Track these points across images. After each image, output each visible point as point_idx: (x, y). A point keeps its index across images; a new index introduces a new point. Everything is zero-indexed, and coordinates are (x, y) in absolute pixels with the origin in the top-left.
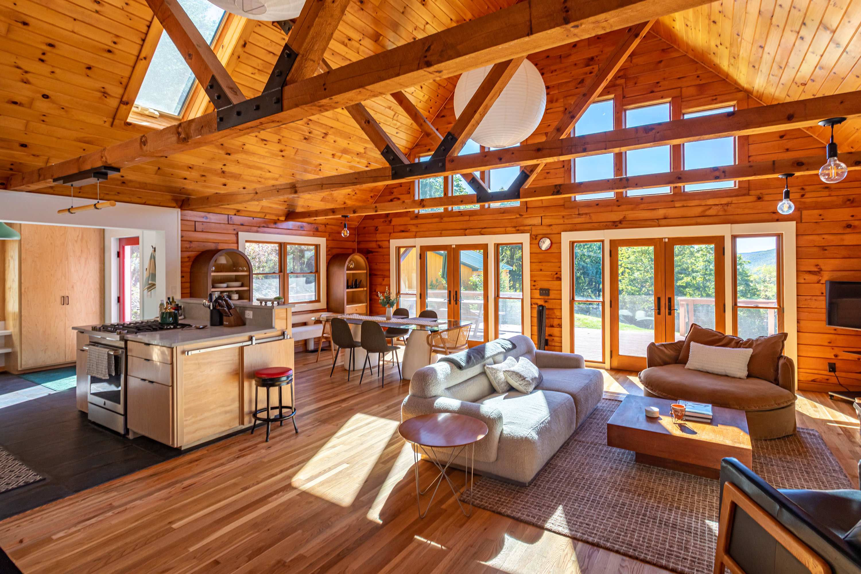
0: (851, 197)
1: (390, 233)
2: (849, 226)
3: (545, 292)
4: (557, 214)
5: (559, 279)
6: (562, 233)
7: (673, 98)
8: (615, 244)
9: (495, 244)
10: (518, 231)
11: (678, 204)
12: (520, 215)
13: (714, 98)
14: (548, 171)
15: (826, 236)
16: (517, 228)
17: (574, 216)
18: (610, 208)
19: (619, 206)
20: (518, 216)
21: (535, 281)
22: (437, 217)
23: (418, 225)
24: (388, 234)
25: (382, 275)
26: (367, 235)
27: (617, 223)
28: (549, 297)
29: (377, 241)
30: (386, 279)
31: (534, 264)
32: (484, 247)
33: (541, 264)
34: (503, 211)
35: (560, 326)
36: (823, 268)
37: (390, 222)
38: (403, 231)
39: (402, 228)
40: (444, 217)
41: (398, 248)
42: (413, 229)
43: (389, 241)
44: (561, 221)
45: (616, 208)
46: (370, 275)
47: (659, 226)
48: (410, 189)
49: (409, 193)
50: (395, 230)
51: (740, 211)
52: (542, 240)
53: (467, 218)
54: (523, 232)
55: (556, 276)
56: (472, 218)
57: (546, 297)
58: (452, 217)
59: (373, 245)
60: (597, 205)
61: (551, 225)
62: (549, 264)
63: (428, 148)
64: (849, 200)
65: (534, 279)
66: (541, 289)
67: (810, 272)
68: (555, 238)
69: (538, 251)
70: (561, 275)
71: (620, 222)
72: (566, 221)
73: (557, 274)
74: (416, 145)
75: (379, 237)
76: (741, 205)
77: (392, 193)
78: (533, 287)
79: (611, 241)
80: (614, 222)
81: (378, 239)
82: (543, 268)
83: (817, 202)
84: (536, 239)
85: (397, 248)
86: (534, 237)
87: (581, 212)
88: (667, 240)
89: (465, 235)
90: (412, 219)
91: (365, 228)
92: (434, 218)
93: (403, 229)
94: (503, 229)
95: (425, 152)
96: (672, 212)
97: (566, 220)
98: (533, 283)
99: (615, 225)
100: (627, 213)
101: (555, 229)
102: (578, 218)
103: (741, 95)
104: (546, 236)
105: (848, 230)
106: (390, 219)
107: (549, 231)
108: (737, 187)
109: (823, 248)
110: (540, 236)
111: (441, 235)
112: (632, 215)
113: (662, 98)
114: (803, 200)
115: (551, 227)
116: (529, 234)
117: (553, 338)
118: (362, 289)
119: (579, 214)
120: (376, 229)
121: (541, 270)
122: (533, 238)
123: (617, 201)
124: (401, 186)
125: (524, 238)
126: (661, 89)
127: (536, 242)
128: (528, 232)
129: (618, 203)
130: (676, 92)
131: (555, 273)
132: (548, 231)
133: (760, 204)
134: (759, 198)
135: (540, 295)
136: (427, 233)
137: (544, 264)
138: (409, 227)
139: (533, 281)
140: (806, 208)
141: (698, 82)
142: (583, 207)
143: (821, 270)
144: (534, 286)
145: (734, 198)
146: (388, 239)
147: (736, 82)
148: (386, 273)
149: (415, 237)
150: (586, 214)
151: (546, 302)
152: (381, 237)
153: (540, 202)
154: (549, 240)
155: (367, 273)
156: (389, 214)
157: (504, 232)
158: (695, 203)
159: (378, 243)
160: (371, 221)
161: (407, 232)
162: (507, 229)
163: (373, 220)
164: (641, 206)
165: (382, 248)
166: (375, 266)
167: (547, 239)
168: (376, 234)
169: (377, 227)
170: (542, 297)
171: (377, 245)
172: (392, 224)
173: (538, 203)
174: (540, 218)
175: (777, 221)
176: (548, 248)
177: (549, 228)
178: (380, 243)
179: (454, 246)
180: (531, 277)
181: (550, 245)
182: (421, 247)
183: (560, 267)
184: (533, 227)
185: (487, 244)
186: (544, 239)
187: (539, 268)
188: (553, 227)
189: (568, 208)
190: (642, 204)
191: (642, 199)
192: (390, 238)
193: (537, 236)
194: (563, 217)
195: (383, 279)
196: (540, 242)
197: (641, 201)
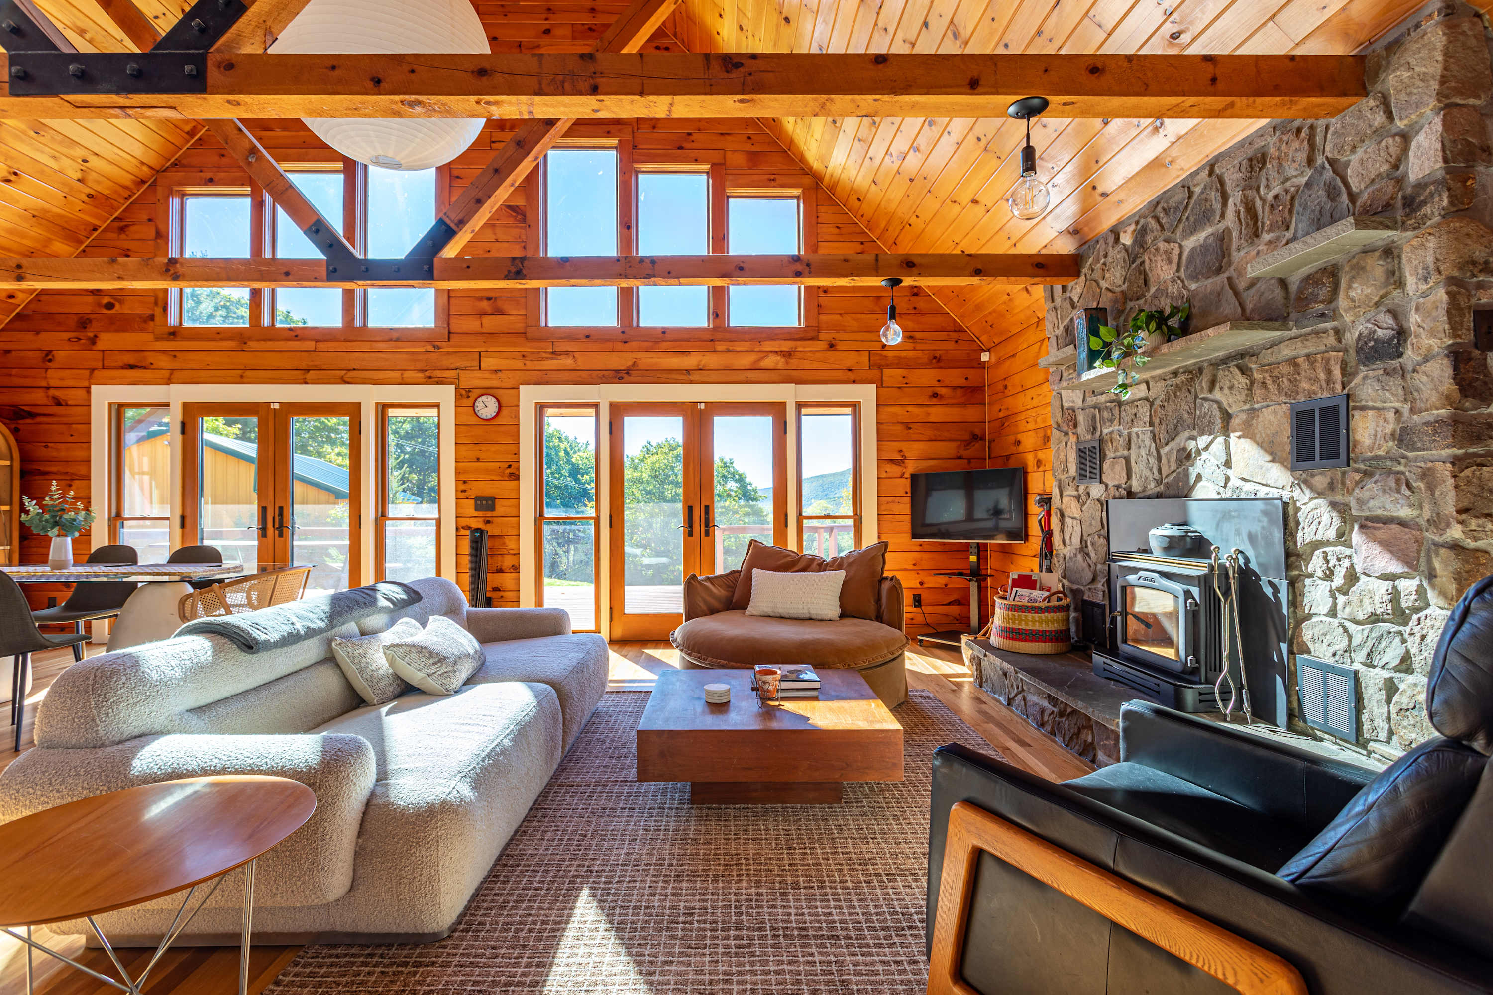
0: (937, 354)
1: (94, 369)
2: (935, 395)
3: (486, 503)
4: (512, 349)
5: (515, 477)
6: (521, 387)
7: (713, 165)
8: (618, 411)
9: (377, 404)
10: (430, 380)
11: (720, 347)
12: (433, 346)
13: (772, 177)
15: (910, 409)
16: (427, 373)
17: (544, 355)
18: (609, 345)
19: (626, 342)
20: (430, 348)
21: (465, 482)
22: (231, 339)
23: (179, 355)
24: (87, 372)
25: (65, 473)
26: (14, 371)
27: (623, 374)
28: (494, 514)
29: (48, 388)
30: (76, 484)
31: (462, 448)
32: (353, 411)
33: (477, 447)
34: (396, 336)
35: (516, 568)
36: (907, 455)
37: (93, 341)
38: (132, 367)
39: (130, 359)
40: (250, 339)
41: (118, 410)
42: (164, 362)
43: (88, 390)
44: (519, 364)
45: (620, 346)
46: (23, 472)
47: (691, 382)
50: (107, 363)
51: (807, 365)
52: (480, 400)
53: (311, 345)
54: (440, 382)
55: (508, 471)
56: (322, 346)
57: (489, 514)
58: (270, 340)
59: (38, 397)
60: (588, 337)
61: (500, 371)
62: (493, 448)
63: (209, 175)
64: (935, 358)
65: (463, 477)
66: (477, 498)
67: (893, 461)
68: (506, 396)
69: (473, 420)
70: (518, 469)
71: (628, 371)
72: (530, 365)
73: (510, 466)
74: (174, 165)
75: (54, 377)
76: (809, 354)
78: (462, 493)
79: (612, 405)
80: (617, 371)
81: (52, 383)
82: (481, 455)
83: (900, 358)
84: (468, 397)
85: (114, 407)
86: (464, 392)
87: (557, 349)
88: (703, 407)
89: (306, 383)
90: (158, 339)
91: (7, 352)
92: (222, 339)
93: (132, 362)
94: (397, 374)
95: (199, 184)
96: (711, 360)
97: (528, 363)
98: (463, 487)
99: (620, 376)
100: (639, 355)
101: (506, 379)
102: (553, 359)
103: (807, 180)
104: (487, 391)
105: (935, 401)
106: (91, 335)
107: (495, 383)
108: (803, 325)
109: (907, 426)
110: (479, 392)
111: (241, 380)
112: (648, 360)
113: (696, 161)
114: (884, 353)
115: (500, 374)
116: (453, 386)
117: (502, 593)
119: (553, 353)
120: (48, 356)
121: (478, 459)
122: (460, 395)
123: (623, 332)
124: (127, 256)
125: (446, 394)
126: (694, 145)
127: (469, 402)
128: (451, 383)
129: (623, 337)
130: (717, 156)
131: (507, 465)
132: (491, 380)
133: (832, 355)
134: (832, 346)
135: (476, 510)
136: (202, 373)
137: (483, 447)
138: (151, 358)
139: (462, 481)
140: (888, 366)
141: (748, 147)
142: (562, 338)
143: (904, 457)
144: (463, 491)
145: (798, 343)
146: (86, 384)
147: (802, 159)
148: (83, 469)
149: (169, 381)
150: (567, 353)
151: (488, 522)
152: (62, 379)
153: (478, 323)
154: (494, 400)
155: (11, 466)
156: (90, 321)
157: (400, 380)
158: (745, 346)
159: (52, 392)
160: (29, 336)
161: (145, 368)
162: (407, 374)
163: (38, 333)
164: (664, 345)
165: (67, 405)
166: (42, 452)
167: (490, 397)
168: (47, 369)
169: (50, 352)
170: (480, 514)
171: (48, 396)
172: (100, 345)
173: (472, 325)
174: (477, 356)
175: (854, 382)
176: (493, 415)
177: (494, 377)
178: (59, 393)
179: (276, 406)
180: (458, 473)
181: (497, 410)
182: (185, 405)
183: (518, 453)
184: (460, 372)
185: (360, 404)
186: (484, 397)
187: (474, 455)
188: (502, 375)
189: (533, 339)
190: (665, 341)
191: (663, 333)
192: (90, 381)
193: (468, 391)
194: (524, 356)
195: (69, 482)
196: (477, 404)
197: (662, 336)
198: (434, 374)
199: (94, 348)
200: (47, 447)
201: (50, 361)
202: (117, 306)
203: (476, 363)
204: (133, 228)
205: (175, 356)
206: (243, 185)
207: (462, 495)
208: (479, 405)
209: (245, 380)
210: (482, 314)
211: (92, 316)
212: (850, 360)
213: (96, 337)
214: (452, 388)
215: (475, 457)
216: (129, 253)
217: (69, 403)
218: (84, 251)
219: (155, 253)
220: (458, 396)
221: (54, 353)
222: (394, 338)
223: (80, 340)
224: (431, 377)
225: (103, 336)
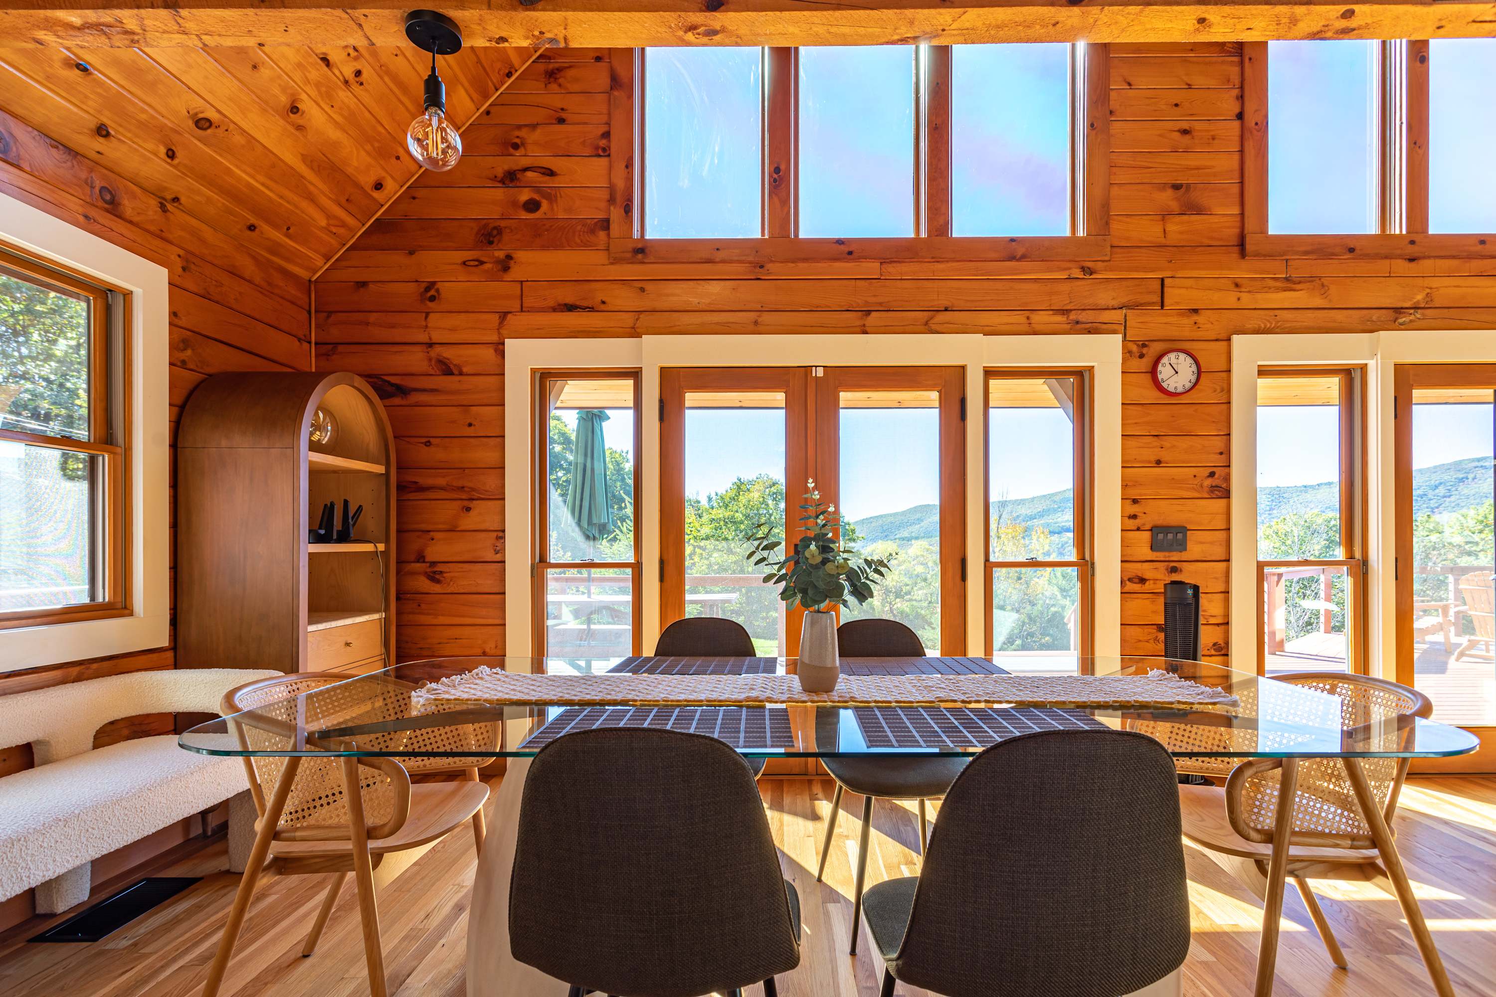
1: (504, 315)
3: (1170, 537)
4: (1217, 274)
5: (1223, 492)
6: (1235, 338)
8: (1404, 380)
9: (985, 369)
10: (1077, 327)
12: (1083, 269)
14: (1185, 125)
16: (1073, 316)
17: (1272, 283)
18: (1383, 265)
19: (1412, 260)
20: (1077, 273)
21: (1135, 501)
23: (649, 287)
24: (496, 317)
25: (462, 488)
26: (373, 317)
27: (1407, 315)
28: (1184, 556)
29: (430, 345)
30: (479, 507)
31: (1132, 443)
32: (946, 381)
33: (1158, 442)
34: (1020, 252)
35: (1221, 649)
37: (505, 265)
38: (570, 308)
39: (568, 295)
40: (771, 259)
42: (624, 298)
43: (499, 348)
44: (1229, 299)
45: (1400, 266)
46: (402, 488)
48: (606, 135)
49: (604, 152)
50: (528, 302)
52: (1165, 360)
53: (871, 268)
54: (1093, 330)
55: (1208, 482)
56: (892, 270)
57: (1175, 556)
58: (805, 260)
59: (413, 360)
60: (1352, 250)
61: (1196, 311)
62: (1184, 443)
65: (1134, 493)
66: (1155, 530)
68: (1210, 353)
69: (1154, 396)
70: (1227, 478)
71: (1417, 310)
72: (1247, 300)
73: (1212, 474)
75: (442, 326)
77: (516, 147)
78: (1131, 520)
79: (1391, 369)
80: (1398, 310)
81: (436, 337)
82: (1165, 455)
84: (1142, 356)
85: (538, 376)
86: (1134, 348)
87: (1293, 272)
89: (865, 332)
90: (616, 261)
91: (362, 285)
92: (722, 260)
93: (570, 300)
94: (1019, 318)
97: (1245, 297)
98: (1133, 510)
99: (1403, 317)
100: (1435, 283)
101: (1210, 325)
102: (1285, 290)
104: (1174, 345)
106: (501, 254)
107: (1187, 333)
110: (1157, 348)
111: (756, 328)
112: (1452, 290)
115: (1195, 318)
116: (1119, 337)
118: (368, 547)
119: (1287, 279)
120: (429, 292)
121: (1159, 462)
122: (1130, 352)
123: (1410, 243)
124: (561, 121)
125: (1104, 352)
127: (1144, 364)
128: (1114, 332)
129: (1410, 250)
131: (1207, 471)
132: (1183, 327)
135: (1154, 548)
137: (1167, 442)
138: (600, 293)
139: (1133, 500)
142: (1306, 253)
144: (1134, 517)
146: (494, 338)
148: (490, 482)
149: (634, 333)
150: (1311, 279)
151: (1173, 570)
152: (453, 330)
153: (1158, 229)
154: (1189, 360)
155: (387, 474)
156: (499, 231)
157: (1025, 328)
159: (438, 350)
160: (398, 258)
161: (592, 309)
162: (1036, 318)
163: (411, 253)
164: (1476, 265)
165: (461, 373)
166: (421, 453)
167: (1182, 356)
168: (427, 314)
169: (433, 284)
170: (1160, 555)
171: (430, 360)
172: (516, 272)
173: (1150, 231)
174: (1158, 285)
176: (1188, 385)
177: (1187, 321)
178: (448, 353)
179: (820, 373)
180: (1125, 486)
181: (1194, 378)
182: (665, 372)
183: (1226, 452)
184: (1130, 313)
185: (963, 368)
186: (1172, 355)
187: (1151, 454)
188: (1200, 319)
189: (1257, 255)
190: (1484, 257)
191: (1483, 242)
192: (504, 332)
193: (1144, 346)
194: (1237, 285)
195: (466, 503)
196: (1160, 368)
197: (1480, 247)
198: (1083, 317)
199: (508, 277)
200: (428, 444)
201: (432, 299)
202: (545, 204)
203: (1157, 298)
204: (571, 73)
205: (642, 290)
207: (1132, 524)
208: (1164, 372)
209: (761, 327)
210: (1165, 216)
211: (503, 224)
213: (509, 257)
214: (1117, 339)
215: (1153, 458)
216: (564, 115)
217: (465, 370)
218: (488, 113)
219: (609, 114)
220: (1127, 353)
221: (439, 285)
222: (1019, 254)
223: (482, 263)
224: (1077, 323)
225: (521, 256)
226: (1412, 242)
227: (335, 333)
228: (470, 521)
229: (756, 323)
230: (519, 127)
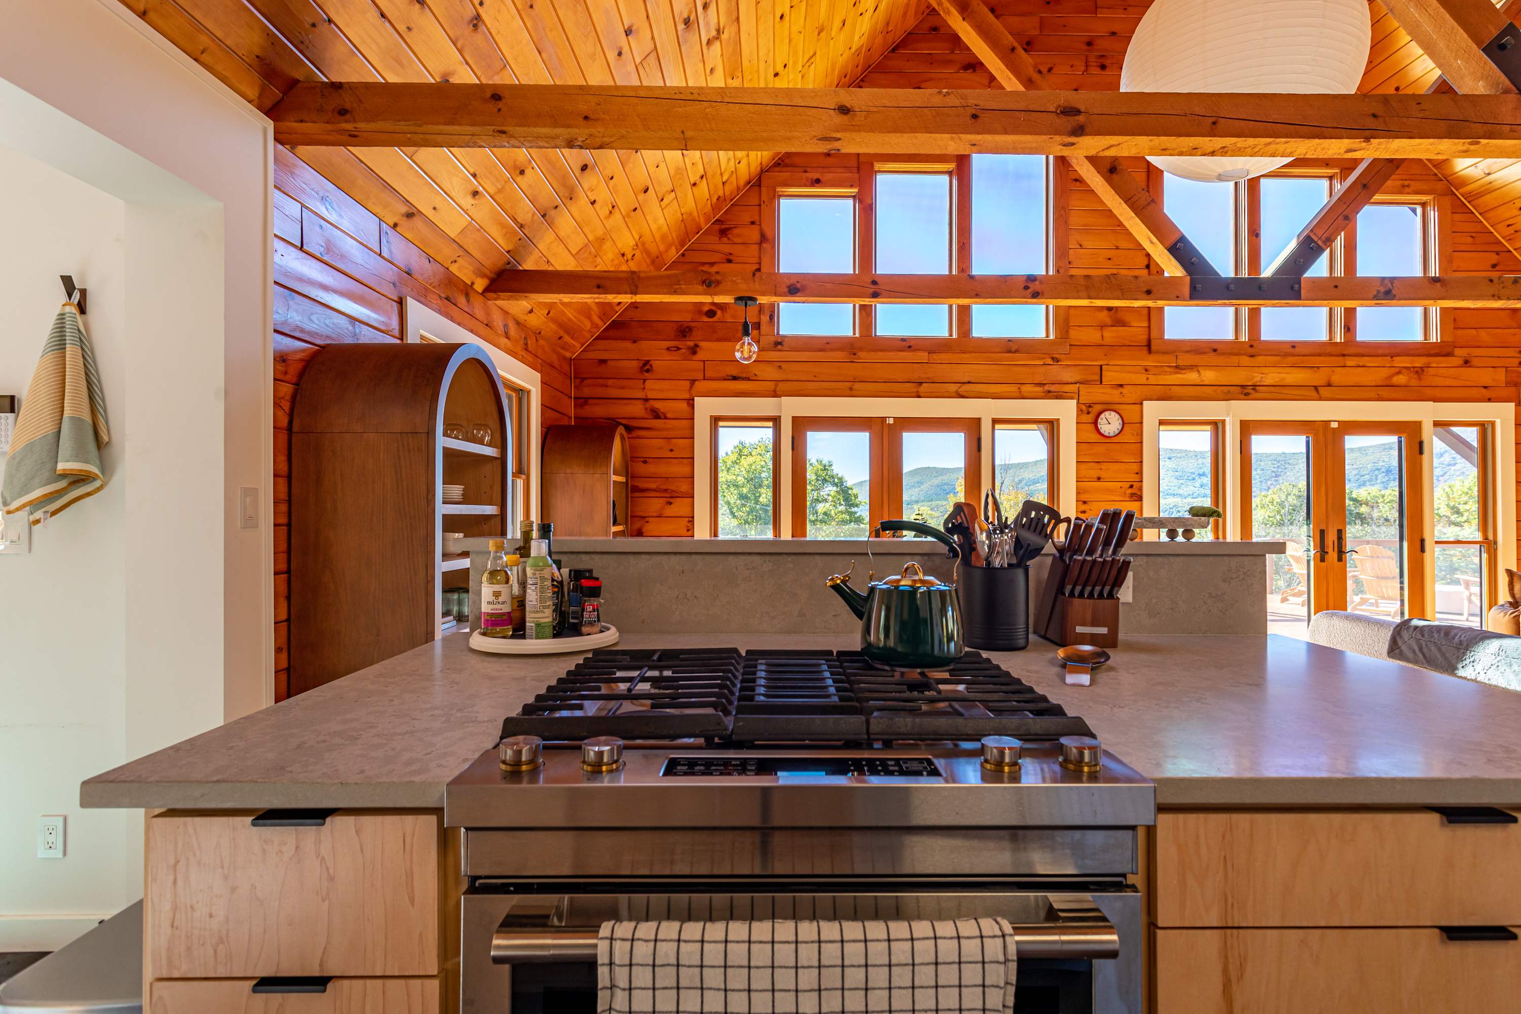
1: (693, 382)
4: (1134, 363)
5: (1138, 497)
6: (1145, 402)
8: (1246, 430)
9: (993, 420)
10: (1049, 395)
11: (1350, 362)
12: (1053, 358)
13: (1406, 183)
14: (1115, 272)
16: (1047, 388)
17: (1167, 369)
18: (1235, 359)
19: (1252, 356)
20: (1050, 361)
21: (1085, 502)
22: (841, 349)
23: (784, 365)
24: (687, 383)
25: (666, 490)
26: (610, 382)
27: (1249, 390)
29: (646, 400)
31: (1083, 466)
32: (969, 426)
33: (1098, 466)
34: (1014, 347)
37: (694, 350)
38: (735, 378)
39: (733, 370)
40: (861, 349)
42: (769, 373)
43: (691, 403)
44: (1142, 379)
45: (1245, 360)
47: (1320, 399)
48: (758, 271)
50: (708, 374)
51: (1439, 381)
52: (1102, 416)
53: (923, 356)
54: (1058, 397)
55: (1130, 491)
56: (936, 357)
58: (882, 350)
59: (637, 409)
60: (1215, 350)
61: (1121, 386)
62: (1114, 467)
63: (815, 176)
65: (1084, 497)
68: (1130, 412)
69: (1096, 438)
70: (1141, 489)
71: (1254, 388)
72: (1153, 379)
73: (1131, 486)
74: (777, 164)
75: (654, 388)
76: (1443, 371)
78: (1082, 514)
79: (1238, 423)
80: (1243, 387)
81: (651, 395)
82: (1102, 474)
84: (1088, 413)
85: (713, 419)
86: (1084, 408)
87: (1181, 363)
88: (1335, 425)
89: (919, 397)
90: (763, 349)
91: (603, 362)
92: (832, 350)
93: (735, 373)
94: (1013, 389)
95: (805, 186)
96: (1339, 376)
97: (1151, 377)
98: (1083, 507)
99: (1247, 392)
100: (1266, 371)
101: (1130, 394)
102: (1175, 373)
103: (1440, 186)
104: (1108, 407)
106: (691, 344)
107: (1117, 399)
108: (1436, 341)
110: (1098, 408)
111: (851, 393)
112: (1274, 375)
115: (1121, 390)
116: (1074, 402)
119: (1177, 367)
120: (646, 367)
121: (1099, 478)
122: (1081, 410)
124: (730, 261)
125: (1067, 410)
127: (1090, 418)
128: (1072, 398)
129: (1251, 351)
131: (1128, 485)
132: (1114, 395)
133: (1467, 372)
134: (1467, 363)
136: (811, 385)
137: (1104, 466)
138: (753, 369)
139: (1082, 502)
142: (1188, 352)
144: (1084, 512)
145: (1432, 359)
146: (687, 396)
148: (684, 486)
149: (775, 394)
150: (1191, 367)
152: (661, 391)
153: (1098, 335)
154: (1117, 416)
155: (625, 483)
156: (690, 329)
157: (1017, 395)
158: (1378, 361)
159: (652, 403)
160: (628, 345)
161: (748, 379)
162: (1026, 389)
163: (635, 342)
164: (1290, 359)
165: (666, 418)
166: (641, 469)
167: (1113, 413)
168: (645, 381)
169: (647, 362)
171: (646, 409)
172: (700, 355)
173: (1093, 336)
174: (1098, 369)
175: (1489, 400)
176: (1117, 432)
177: (1117, 392)
178: (658, 405)
179: (891, 421)
180: (1078, 493)
181: (1120, 427)
182: (795, 420)
183: (1140, 473)
184: (1081, 386)
185: (979, 420)
186: (1107, 413)
187: (1094, 474)
188: (1124, 390)
189: (1158, 352)
190: (1294, 355)
191: (1294, 347)
192: (693, 392)
193: (1090, 406)
194: (1146, 370)
195: (669, 500)
196: (1099, 420)
197: (1292, 350)
198: (1053, 388)
199: (696, 358)
200: (645, 462)
201: (648, 371)
202: (719, 313)
203: (1097, 377)
204: (736, 231)
205: (780, 367)
206: (852, 186)
207: (1084, 516)
208: (1102, 421)
209: (854, 393)
210: (1102, 327)
211: (693, 324)
212: (1486, 376)
213: (696, 346)
214: (1073, 403)
215: (1096, 476)
216: (731, 257)
217: (668, 415)
218: (683, 255)
219: (760, 258)
220: (1080, 411)
221: (651, 362)
222: (1014, 349)
223: (679, 349)
224: (1049, 392)
225: (703, 344)
226: (1251, 346)
227: (586, 392)
228: (670, 511)
229: (851, 389)
230: (704, 264)
